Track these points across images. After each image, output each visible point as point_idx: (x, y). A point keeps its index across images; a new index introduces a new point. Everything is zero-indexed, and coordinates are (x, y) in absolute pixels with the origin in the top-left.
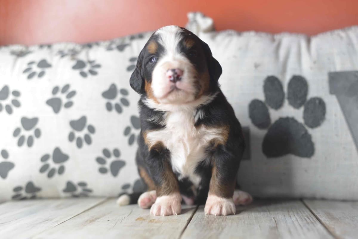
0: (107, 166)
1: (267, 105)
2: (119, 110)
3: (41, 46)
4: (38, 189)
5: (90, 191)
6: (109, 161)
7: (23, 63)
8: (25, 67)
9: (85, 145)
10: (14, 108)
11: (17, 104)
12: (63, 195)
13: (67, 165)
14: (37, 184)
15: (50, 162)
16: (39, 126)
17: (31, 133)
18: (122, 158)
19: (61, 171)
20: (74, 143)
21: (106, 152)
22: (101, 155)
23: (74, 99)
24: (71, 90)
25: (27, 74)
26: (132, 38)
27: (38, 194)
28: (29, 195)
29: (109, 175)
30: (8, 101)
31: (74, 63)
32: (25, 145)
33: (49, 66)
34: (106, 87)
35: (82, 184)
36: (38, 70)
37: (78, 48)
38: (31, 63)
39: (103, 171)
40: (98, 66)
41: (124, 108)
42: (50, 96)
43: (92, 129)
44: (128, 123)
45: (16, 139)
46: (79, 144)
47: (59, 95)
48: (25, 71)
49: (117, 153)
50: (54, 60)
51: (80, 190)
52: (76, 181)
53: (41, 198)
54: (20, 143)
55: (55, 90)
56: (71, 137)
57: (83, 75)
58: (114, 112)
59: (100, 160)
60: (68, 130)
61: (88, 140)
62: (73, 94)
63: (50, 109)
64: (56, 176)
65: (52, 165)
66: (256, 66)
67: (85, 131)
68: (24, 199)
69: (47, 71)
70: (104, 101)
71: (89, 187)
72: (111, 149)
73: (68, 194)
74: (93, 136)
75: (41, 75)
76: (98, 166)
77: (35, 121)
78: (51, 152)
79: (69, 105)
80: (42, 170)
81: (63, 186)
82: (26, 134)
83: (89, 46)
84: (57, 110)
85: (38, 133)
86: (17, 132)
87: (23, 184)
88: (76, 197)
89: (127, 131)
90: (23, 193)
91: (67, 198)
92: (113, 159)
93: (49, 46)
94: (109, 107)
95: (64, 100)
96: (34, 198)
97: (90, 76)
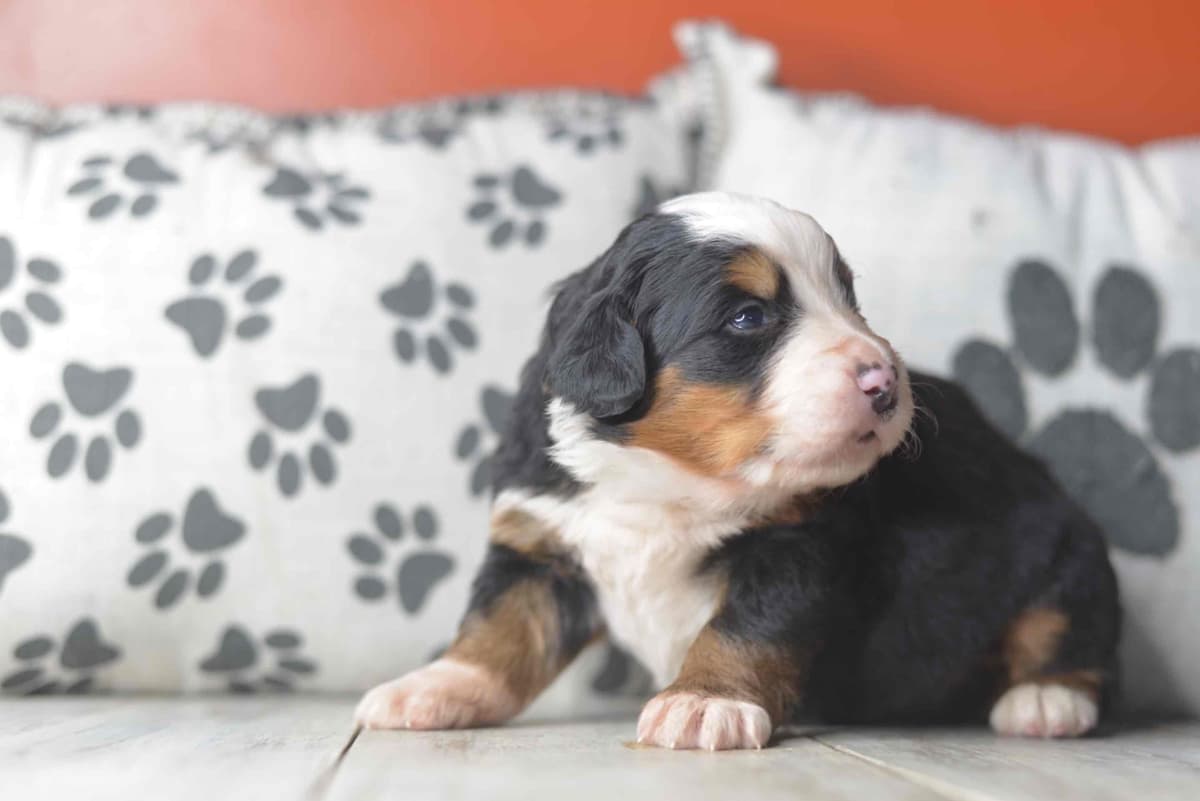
0: (388, 571)
1: (1017, 361)
2: (441, 361)
3: (114, 110)
4: (110, 654)
5: (306, 668)
6: (397, 552)
7: (62, 160)
8: (74, 173)
9: (309, 483)
10: (36, 327)
11: (47, 310)
12: (195, 680)
13: (235, 558)
14: (107, 633)
15: (173, 545)
16: (132, 400)
17: (104, 425)
18: (444, 543)
19: (211, 581)
20: (270, 474)
21: (387, 520)
22: (367, 527)
23: (273, 307)
24: (261, 270)
25: (84, 202)
26: (463, 110)
27: (104, 674)
28: (68, 677)
29: (390, 606)
30: (12, 298)
31: (264, 175)
32: (77, 473)
33: (169, 177)
34: (394, 273)
35: (284, 640)
36: (131, 190)
37: (259, 127)
38: (96, 162)
39: (369, 589)
40: (360, 193)
41: (460, 357)
42: (179, 288)
43: (338, 426)
44: (471, 412)
45: (43, 448)
46: (289, 484)
47: (216, 287)
48: (77, 189)
49: (426, 523)
50: (188, 160)
51: (268, 662)
52: (259, 624)
53: (108, 692)
54: (58, 463)
55: (202, 269)
56: (259, 452)
57: (309, 219)
58: (422, 367)
59: (361, 549)
60: (251, 422)
61: (324, 468)
62: (268, 287)
63: (177, 340)
64: (190, 603)
65: (181, 557)
66: (980, 219)
67: (314, 432)
68: (47, 690)
69: (165, 193)
70: (387, 324)
71: (307, 652)
72: (406, 505)
73: (217, 681)
74: (341, 454)
75: (144, 207)
76: (351, 569)
77: (118, 380)
78: (176, 506)
79: (254, 328)
80: (138, 576)
81: (206, 643)
82: (84, 428)
83: (300, 124)
84: (206, 343)
85: (130, 430)
86: (44, 420)
87: (57, 629)
88: (241, 690)
89: (467, 442)
90: (51, 667)
91: (206, 694)
92: (409, 544)
93: (145, 112)
94: (404, 347)
95: (237, 308)
96: (81, 689)
97: (333, 229)
